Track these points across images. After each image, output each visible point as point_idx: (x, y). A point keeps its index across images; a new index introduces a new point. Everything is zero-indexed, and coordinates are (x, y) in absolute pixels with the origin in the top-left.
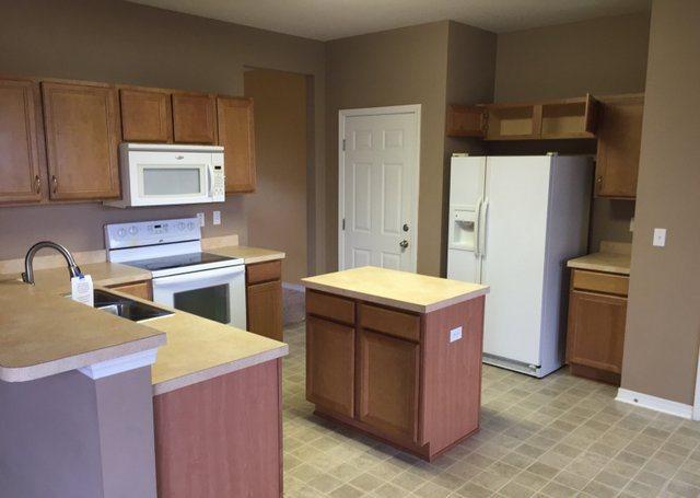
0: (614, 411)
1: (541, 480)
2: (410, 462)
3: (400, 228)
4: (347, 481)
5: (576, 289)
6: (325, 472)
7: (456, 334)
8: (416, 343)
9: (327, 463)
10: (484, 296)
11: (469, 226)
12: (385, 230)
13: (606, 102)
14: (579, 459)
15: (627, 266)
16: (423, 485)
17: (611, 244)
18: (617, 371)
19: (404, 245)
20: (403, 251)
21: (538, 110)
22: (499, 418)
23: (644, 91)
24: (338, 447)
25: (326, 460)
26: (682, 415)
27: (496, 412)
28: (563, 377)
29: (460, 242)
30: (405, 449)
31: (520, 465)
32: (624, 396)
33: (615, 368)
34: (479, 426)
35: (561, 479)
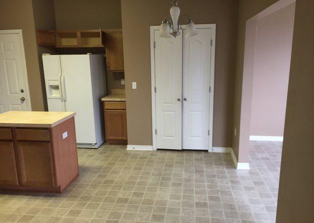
0: (127, 154)
1: (109, 186)
2: (53, 196)
3: (19, 91)
4: (24, 214)
5: (106, 109)
6: (10, 214)
7: (65, 135)
8: (49, 142)
9: (10, 210)
10: (74, 117)
11: (57, 88)
12: (11, 93)
13: (107, 32)
14: (120, 174)
15: (125, 98)
16: (61, 203)
17: (115, 90)
18: (125, 139)
19: (23, 100)
20: (22, 102)
21: (79, 34)
22: (86, 168)
23: (122, 28)
24: (13, 201)
25: (9, 208)
26: (150, 150)
27: (83, 166)
28: (105, 146)
29: (52, 95)
30: (47, 192)
31: (100, 183)
32: (130, 147)
33: (124, 138)
34: (79, 173)
35: (116, 183)
